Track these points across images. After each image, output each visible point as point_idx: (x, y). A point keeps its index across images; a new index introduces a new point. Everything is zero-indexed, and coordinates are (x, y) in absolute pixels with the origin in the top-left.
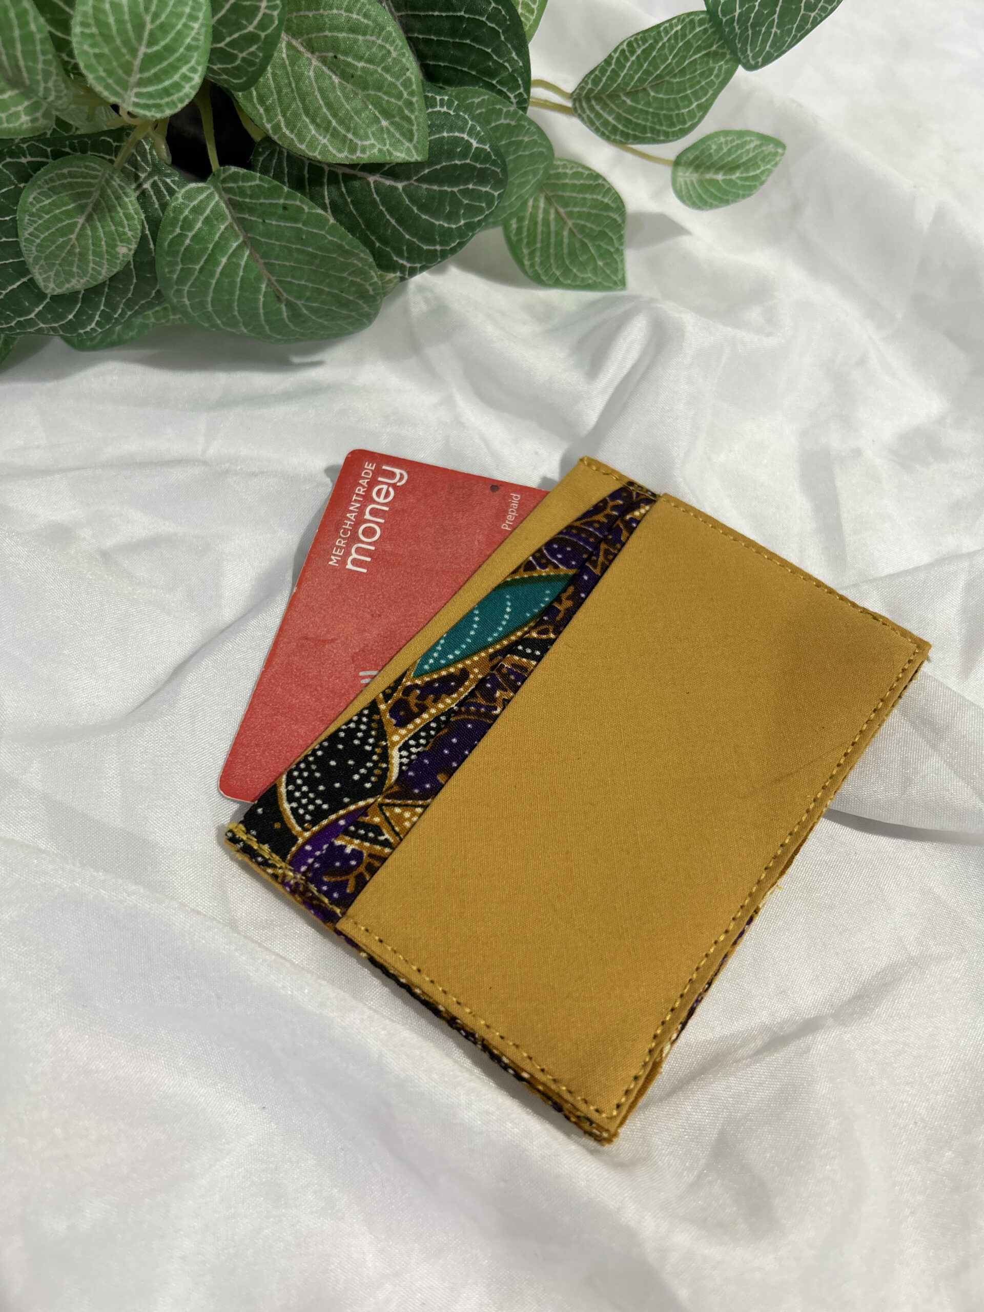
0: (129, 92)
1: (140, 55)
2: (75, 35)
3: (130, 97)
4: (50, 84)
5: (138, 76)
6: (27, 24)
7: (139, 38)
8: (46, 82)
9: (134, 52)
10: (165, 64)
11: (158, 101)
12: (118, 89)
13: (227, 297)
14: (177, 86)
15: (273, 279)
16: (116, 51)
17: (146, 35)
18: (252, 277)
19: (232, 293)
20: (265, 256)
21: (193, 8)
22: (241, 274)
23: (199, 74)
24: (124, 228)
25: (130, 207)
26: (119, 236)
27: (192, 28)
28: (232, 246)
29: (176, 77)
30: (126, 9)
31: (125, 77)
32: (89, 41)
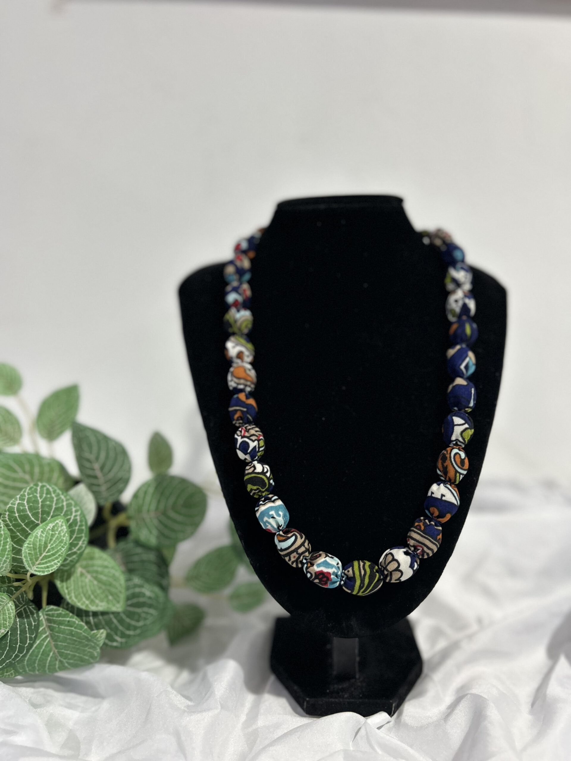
0: (34, 567)
1: (43, 555)
2: (25, 547)
3: (34, 568)
4: (5, 565)
5: (40, 562)
6: (6, 545)
7: (44, 550)
8: (3, 564)
9: (41, 554)
10: (50, 559)
11: (44, 570)
12: (31, 565)
13: (34, 658)
14: (52, 566)
15: (56, 651)
16: (36, 554)
17: (47, 550)
18: (48, 649)
19: (37, 656)
20: (55, 641)
21: (64, 544)
22: (43, 648)
23: (60, 563)
24: (7, 622)
25: (12, 614)
26: (3, 625)
27: (62, 550)
28: (42, 636)
29: (52, 563)
30: (44, 541)
31: (35, 561)
32: (29, 549)
